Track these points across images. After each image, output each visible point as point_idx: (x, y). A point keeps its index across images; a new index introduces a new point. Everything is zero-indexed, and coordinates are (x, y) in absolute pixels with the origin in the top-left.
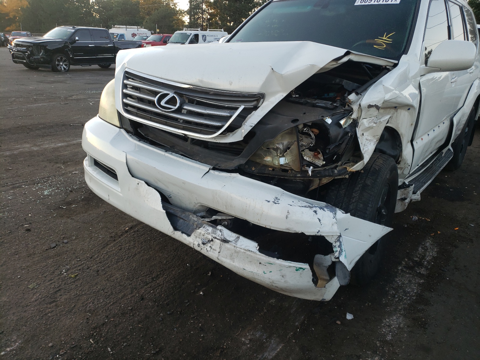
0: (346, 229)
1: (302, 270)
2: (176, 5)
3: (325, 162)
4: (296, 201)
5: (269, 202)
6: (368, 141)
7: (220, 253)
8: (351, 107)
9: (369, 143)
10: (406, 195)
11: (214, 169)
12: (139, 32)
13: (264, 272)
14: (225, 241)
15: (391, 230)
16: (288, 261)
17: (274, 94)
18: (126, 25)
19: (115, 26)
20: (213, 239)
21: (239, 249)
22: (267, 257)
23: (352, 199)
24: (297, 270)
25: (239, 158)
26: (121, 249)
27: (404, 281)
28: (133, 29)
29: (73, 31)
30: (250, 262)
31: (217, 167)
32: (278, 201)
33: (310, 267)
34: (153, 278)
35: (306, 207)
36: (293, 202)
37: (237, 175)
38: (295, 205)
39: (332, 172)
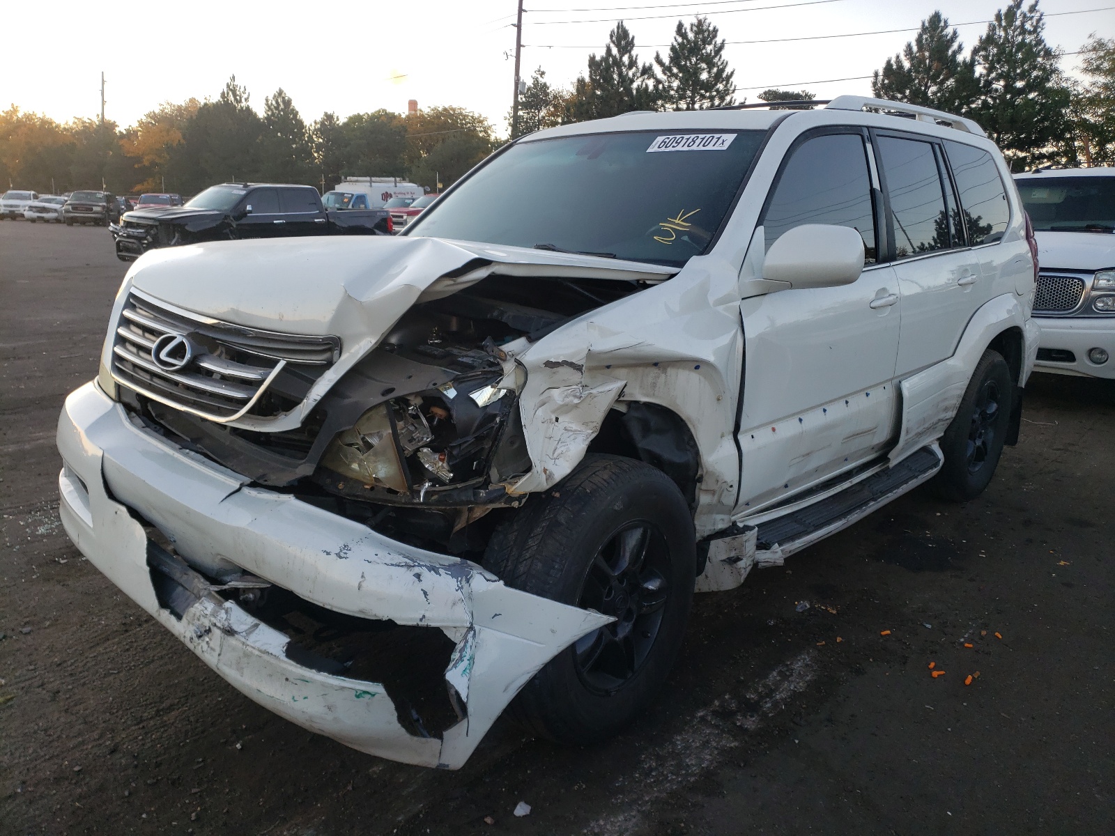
0: (496, 615)
1: (370, 696)
2: (489, 132)
3: (452, 475)
4: (383, 554)
5: (328, 554)
6: (571, 433)
7: (221, 657)
8: (501, 367)
9: (572, 437)
10: (737, 551)
11: (253, 485)
12: (397, 190)
13: (293, 698)
14: (230, 632)
15: (610, 621)
16: (339, 677)
17: (357, 337)
18: (371, 176)
19: (348, 178)
20: (212, 627)
21: (250, 649)
22: (299, 666)
23: (525, 552)
24: (358, 696)
25: (305, 463)
26: (128, 650)
27: (693, 741)
28: (386, 184)
29: (243, 193)
30: (271, 676)
31: (261, 481)
32: (347, 552)
33: (386, 690)
34: (158, 711)
35: (399, 566)
36: (376, 555)
37: (290, 499)
38: (379, 561)
39: (474, 495)
